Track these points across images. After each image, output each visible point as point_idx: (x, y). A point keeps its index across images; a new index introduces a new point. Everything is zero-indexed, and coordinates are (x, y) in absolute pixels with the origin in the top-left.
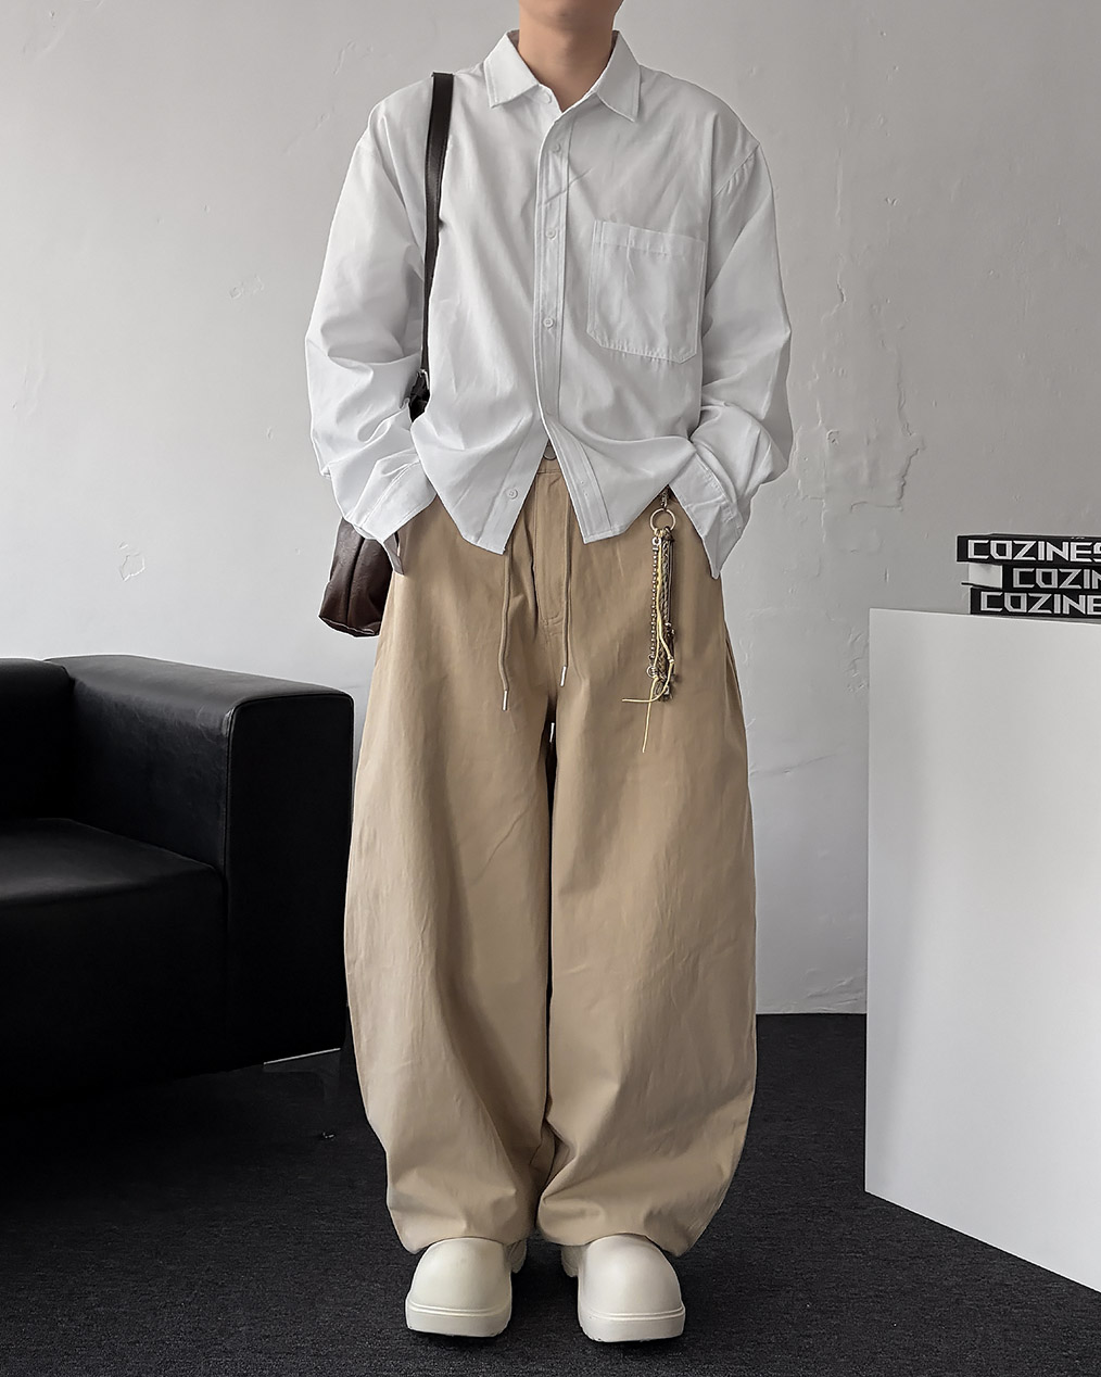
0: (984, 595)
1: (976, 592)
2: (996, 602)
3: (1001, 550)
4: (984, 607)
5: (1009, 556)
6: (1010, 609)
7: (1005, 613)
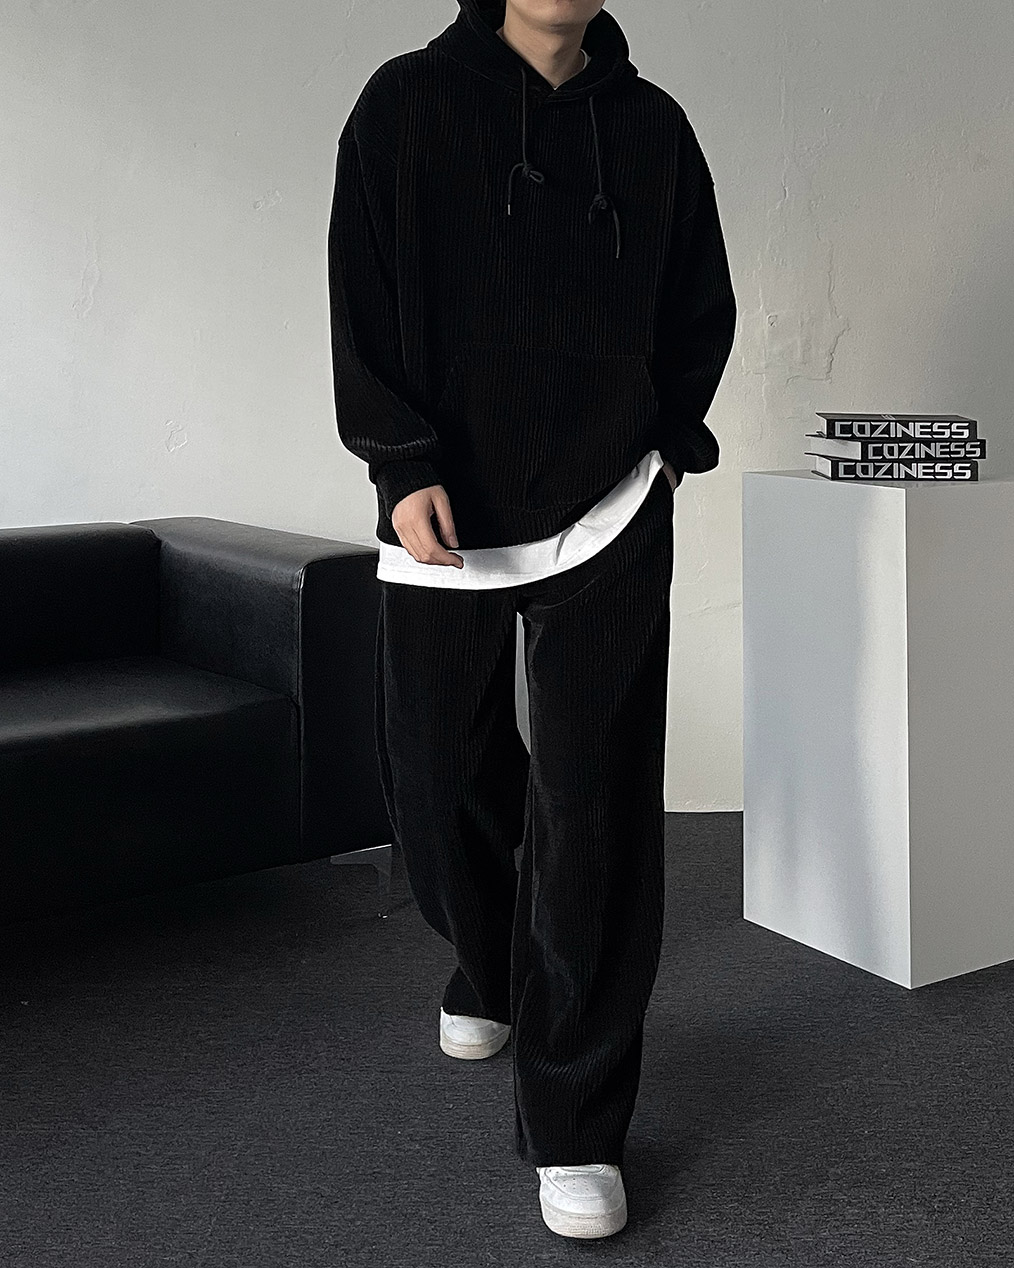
0: (841, 465)
1: (835, 462)
2: (849, 470)
3: (862, 429)
4: (841, 474)
5: (867, 434)
6: (862, 476)
7: (857, 478)
